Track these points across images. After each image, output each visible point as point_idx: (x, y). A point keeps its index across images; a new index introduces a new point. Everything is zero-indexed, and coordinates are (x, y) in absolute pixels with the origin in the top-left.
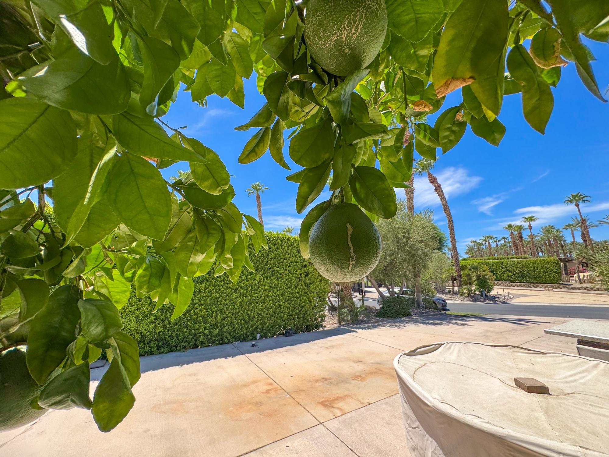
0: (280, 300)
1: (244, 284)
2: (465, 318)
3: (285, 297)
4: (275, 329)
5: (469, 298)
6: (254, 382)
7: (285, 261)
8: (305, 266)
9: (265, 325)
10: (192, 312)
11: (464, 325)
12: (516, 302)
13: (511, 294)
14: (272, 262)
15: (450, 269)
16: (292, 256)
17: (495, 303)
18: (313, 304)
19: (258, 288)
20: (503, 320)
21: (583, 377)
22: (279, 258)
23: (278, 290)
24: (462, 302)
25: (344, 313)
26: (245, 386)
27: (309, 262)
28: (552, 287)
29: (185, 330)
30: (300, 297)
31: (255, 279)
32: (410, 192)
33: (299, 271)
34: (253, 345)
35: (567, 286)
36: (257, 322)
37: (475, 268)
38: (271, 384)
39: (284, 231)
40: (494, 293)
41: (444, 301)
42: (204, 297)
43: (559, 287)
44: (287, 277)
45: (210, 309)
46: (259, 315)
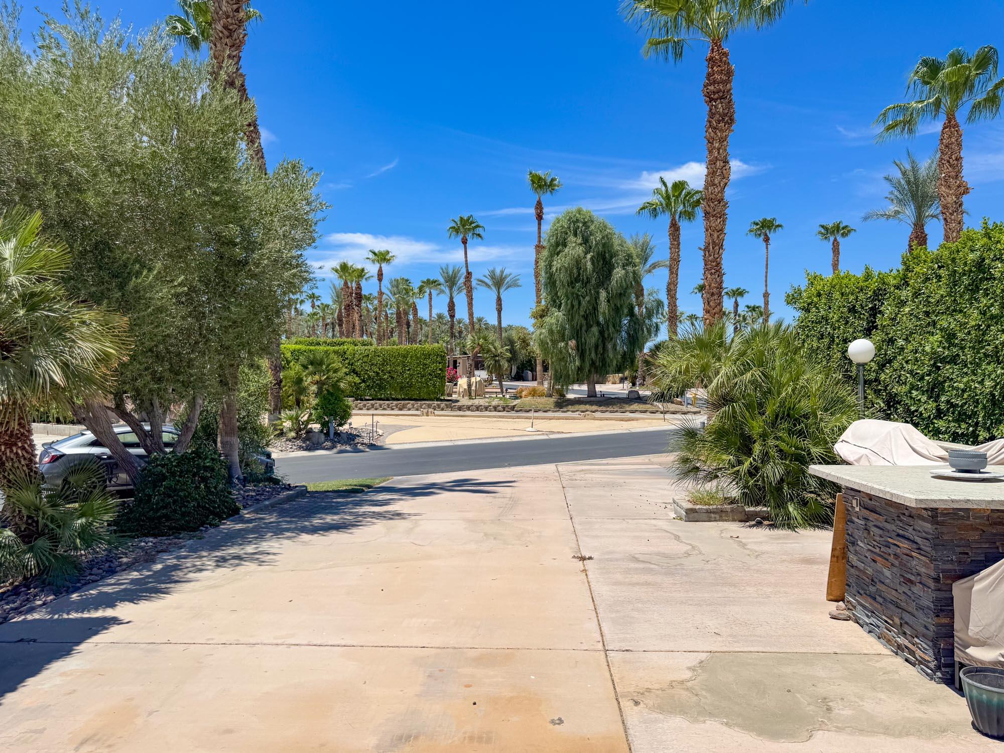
12: (392, 443)
17: (356, 450)
28: (429, 406)
35: (450, 405)
40: (352, 425)
43: (439, 406)
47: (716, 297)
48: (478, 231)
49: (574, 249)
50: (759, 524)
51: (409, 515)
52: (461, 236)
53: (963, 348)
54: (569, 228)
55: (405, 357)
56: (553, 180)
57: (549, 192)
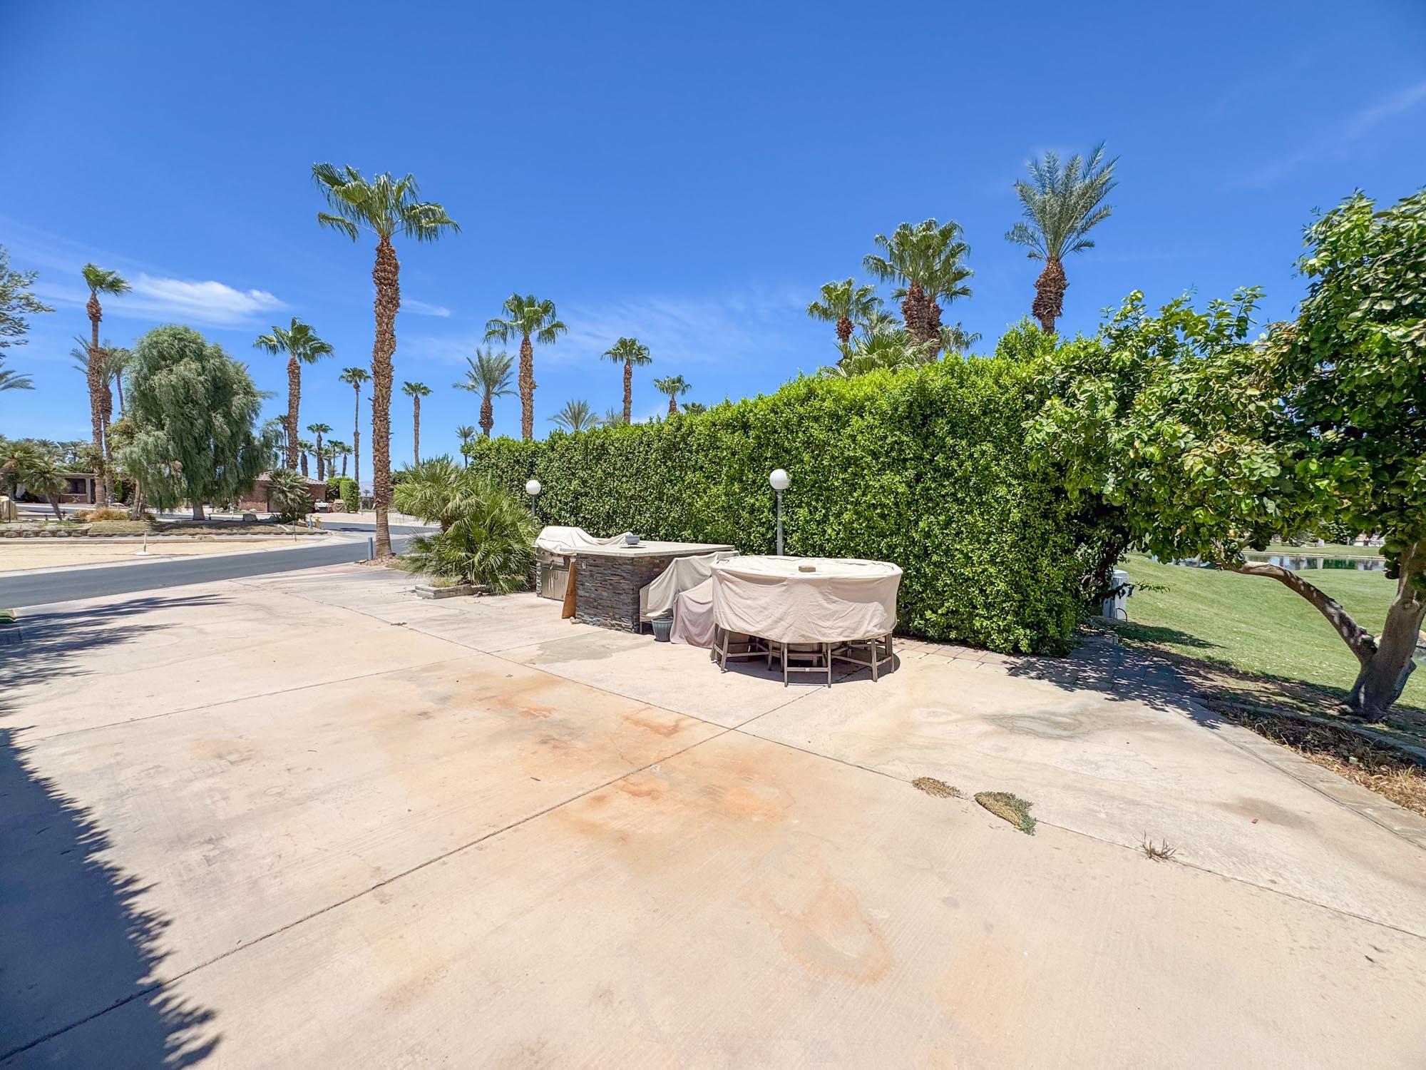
50: (481, 595)
51: (174, 624)
53: (591, 489)
56: (117, 280)
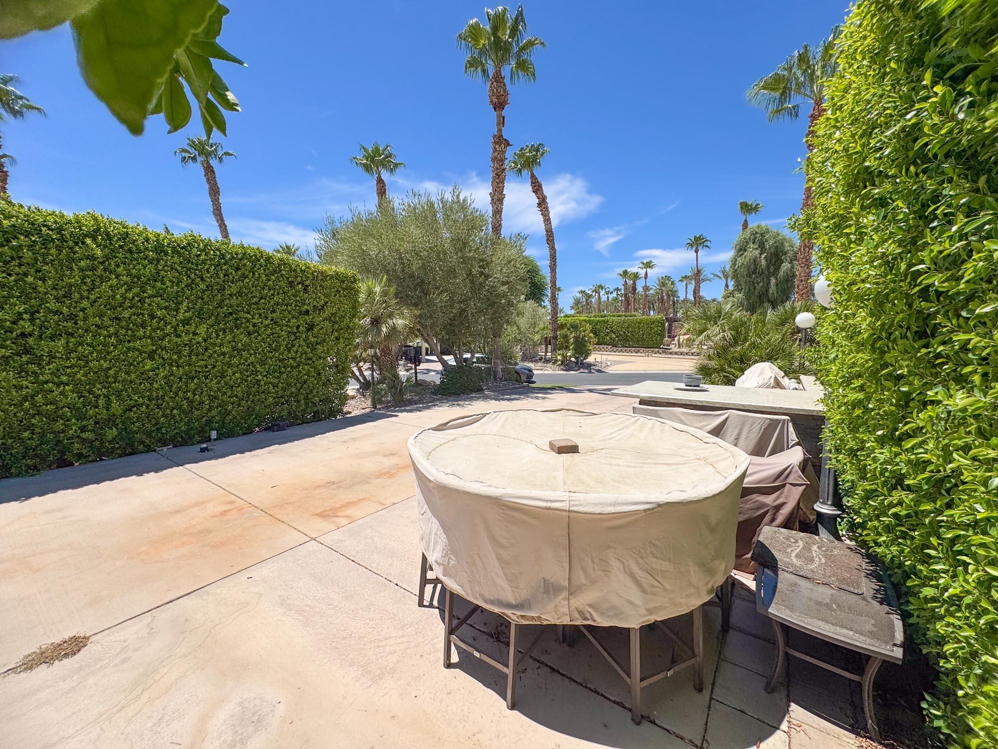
0: (257, 372)
1: (169, 342)
2: (549, 391)
3: (267, 366)
4: (249, 422)
5: (562, 367)
6: (198, 504)
7: (263, 301)
8: (307, 313)
9: (228, 415)
10: (39, 398)
11: (544, 398)
12: (611, 370)
13: (609, 361)
14: (234, 301)
15: (544, 328)
16: (278, 294)
17: (590, 372)
18: (323, 378)
19: (206, 350)
20: (591, 391)
21: (621, 434)
22: (250, 296)
23: (251, 355)
24: (553, 372)
25: (382, 390)
26: (177, 512)
27: (314, 306)
28: (653, 351)
29: (26, 434)
30: (298, 366)
31: (195, 334)
32: (498, 200)
33: (295, 320)
34: (203, 450)
35: (667, 351)
36: (209, 410)
37: (575, 327)
38: (231, 503)
39: (278, 251)
40: (591, 359)
41: (530, 371)
42: (68, 367)
43: (658, 351)
44: (269, 331)
45: (90, 392)
46: (213, 398)
47: (804, 282)
48: (706, 244)
49: (752, 252)
52: (694, 248)
54: (750, 239)
55: (640, 323)
56: (757, 205)
57: (753, 213)
